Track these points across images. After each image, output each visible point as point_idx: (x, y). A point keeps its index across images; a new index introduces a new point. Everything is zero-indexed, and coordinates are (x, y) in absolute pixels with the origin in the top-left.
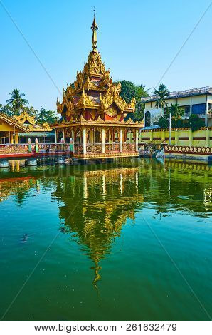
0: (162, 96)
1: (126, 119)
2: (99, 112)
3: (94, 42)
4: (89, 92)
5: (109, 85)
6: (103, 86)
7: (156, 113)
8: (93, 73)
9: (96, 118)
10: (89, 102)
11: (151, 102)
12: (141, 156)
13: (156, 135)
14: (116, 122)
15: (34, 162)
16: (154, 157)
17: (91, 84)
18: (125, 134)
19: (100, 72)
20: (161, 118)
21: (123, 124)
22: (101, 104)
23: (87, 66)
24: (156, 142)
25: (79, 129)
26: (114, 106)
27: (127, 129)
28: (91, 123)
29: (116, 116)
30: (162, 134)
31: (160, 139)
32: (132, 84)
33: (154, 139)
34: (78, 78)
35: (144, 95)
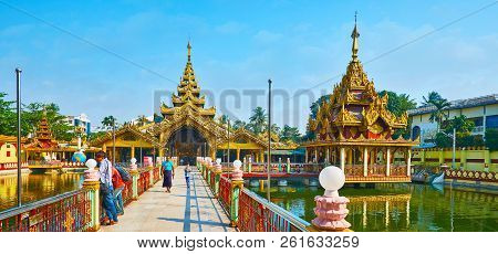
0: (439, 106)
1: (395, 137)
2: (360, 130)
3: (355, 51)
4: (350, 107)
5: (374, 98)
6: (366, 98)
7: (429, 127)
8: (353, 85)
9: (357, 136)
10: (349, 118)
11: (421, 114)
12: (414, 182)
13: (430, 155)
14: (382, 140)
15: (284, 183)
16: (430, 183)
17: (351, 97)
18: (392, 154)
19: (362, 84)
20: (438, 135)
21: (390, 142)
22: (363, 120)
23: (346, 78)
24: (432, 164)
25: (337, 149)
26: (380, 121)
27: (395, 149)
28: (352, 141)
29: (382, 133)
30: (440, 155)
31: (437, 160)
32: (394, 95)
33: (427, 160)
34: (335, 92)
35: (411, 105)
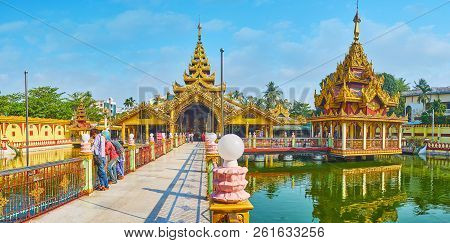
0: (424, 91)
1: (389, 114)
2: (360, 106)
3: (356, 34)
4: (350, 84)
5: (372, 78)
6: (365, 78)
7: (418, 108)
8: (354, 64)
9: (357, 112)
10: (350, 94)
11: (412, 96)
12: (404, 153)
13: (418, 130)
14: (379, 116)
15: (289, 158)
16: (417, 154)
17: (352, 76)
18: (387, 129)
19: (362, 64)
20: (424, 114)
21: (385, 118)
22: (363, 97)
23: (349, 58)
24: (419, 138)
25: (339, 123)
26: (377, 99)
27: (390, 124)
28: (353, 117)
29: (378, 110)
30: (424, 130)
31: (422, 135)
32: (392, 77)
33: (416, 135)
34: (338, 69)
35: (405, 88)
